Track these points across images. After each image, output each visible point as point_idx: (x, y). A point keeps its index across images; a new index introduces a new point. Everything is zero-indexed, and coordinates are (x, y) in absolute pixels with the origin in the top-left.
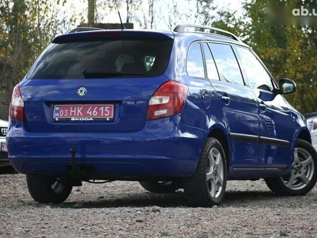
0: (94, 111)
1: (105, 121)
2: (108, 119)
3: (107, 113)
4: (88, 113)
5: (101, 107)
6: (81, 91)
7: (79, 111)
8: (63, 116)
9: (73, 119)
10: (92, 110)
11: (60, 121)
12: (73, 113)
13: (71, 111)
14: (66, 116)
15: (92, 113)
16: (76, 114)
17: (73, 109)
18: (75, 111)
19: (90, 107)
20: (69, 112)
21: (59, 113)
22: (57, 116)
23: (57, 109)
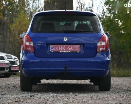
0: (71, 48)
1: (76, 52)
2: (78, 52)
3: (77, 49)
4: (68, 49)
5: (74, 46)
6: (65, 39)
7: (63, 48)
8: (55, 50)
9: (61, 52)
10: (70, 48)
11: (54, 52)
12: (60, 49)
13: (59, 48)
14: (57, 50)
15: (70, 49)
16: (62, 49)
17: (60, 47)
18: (61, 48)
19: (69, 46)
20: (58, 49)
21: (53, 49)
22: (52, 51)
23: (52, 47)
